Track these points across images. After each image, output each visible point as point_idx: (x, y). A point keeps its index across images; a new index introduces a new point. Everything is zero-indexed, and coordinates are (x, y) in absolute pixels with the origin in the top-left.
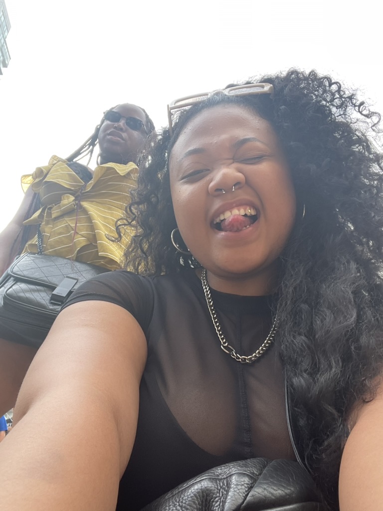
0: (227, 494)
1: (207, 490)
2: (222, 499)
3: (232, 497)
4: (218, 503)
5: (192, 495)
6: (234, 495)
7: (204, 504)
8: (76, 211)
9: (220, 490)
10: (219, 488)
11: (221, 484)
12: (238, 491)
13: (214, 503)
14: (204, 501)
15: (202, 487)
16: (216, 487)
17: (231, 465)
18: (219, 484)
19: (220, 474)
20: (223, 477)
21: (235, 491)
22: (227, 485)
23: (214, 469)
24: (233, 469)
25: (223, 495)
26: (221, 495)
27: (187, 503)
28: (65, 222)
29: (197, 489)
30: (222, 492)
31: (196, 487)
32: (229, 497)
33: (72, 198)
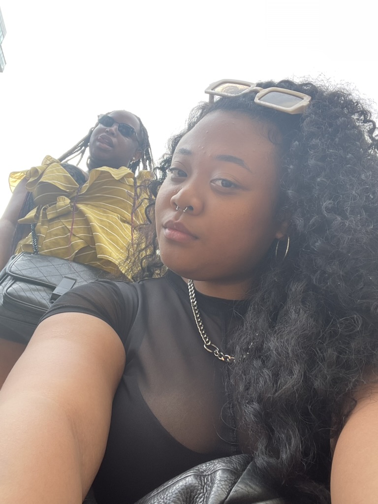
0: (211, 490)
1: (191, 486)
2: (206, 495)
3: (215, 493)
4: (202, 499)
5: (177, 491)
6: (218, 490)
7: (188, 500)
8: (73, 213)
9: (204, 487)
10: (203, 484)
11: (205, 480)
12: (221, 487)
13: (198, 499)
14: (188, 497)
15: (186, 483)
16: (200, 483)
17: (216, 461)
18: (203, 481)
19: (205, 471)
20: (207, 474)
21: (218, 487)
22: (211, 481)
23: (199, 466)
24: (217, 465)
25: (207, 491)
26: (205, 491)
27: (171, 500)
28: (61, 223)
29: (182, 486)
30: (206, 488)
31: (181, 484)
32: (213, 493)
33: (68, 201)
